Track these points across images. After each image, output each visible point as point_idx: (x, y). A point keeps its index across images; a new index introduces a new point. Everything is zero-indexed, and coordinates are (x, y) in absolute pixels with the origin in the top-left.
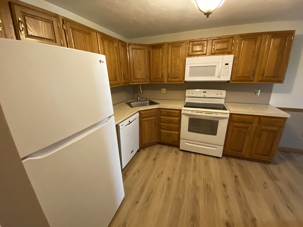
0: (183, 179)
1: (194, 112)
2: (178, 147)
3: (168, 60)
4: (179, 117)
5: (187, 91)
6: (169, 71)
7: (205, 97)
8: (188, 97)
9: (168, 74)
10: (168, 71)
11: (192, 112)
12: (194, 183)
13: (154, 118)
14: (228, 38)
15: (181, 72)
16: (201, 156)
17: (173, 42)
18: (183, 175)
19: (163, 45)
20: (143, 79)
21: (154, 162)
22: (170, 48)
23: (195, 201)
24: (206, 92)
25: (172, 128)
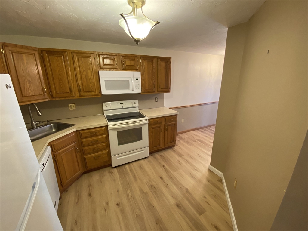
0: (131, 195)
1: (121, 125)
2: (110, 165)
3: (75, 71)
4: (105, 134)
5: (104, 104)
6: (80, 84)
7: (123, 107)
8: (106, 110)
9: (78, 87)
10: (78, 84)
11: (119, 125)
12: (142, 191)
13: (73, 144)
14: (133, 57)
15: (95, 85)
16: (134, 164)
17: (79, 51)
18: (129, 191)
19: (65, 52)
20: (39, 95)
21: (91, 197)
22: (76, 58)
23: (151, 206)
24: (122, 103)
25: (99, 148)
